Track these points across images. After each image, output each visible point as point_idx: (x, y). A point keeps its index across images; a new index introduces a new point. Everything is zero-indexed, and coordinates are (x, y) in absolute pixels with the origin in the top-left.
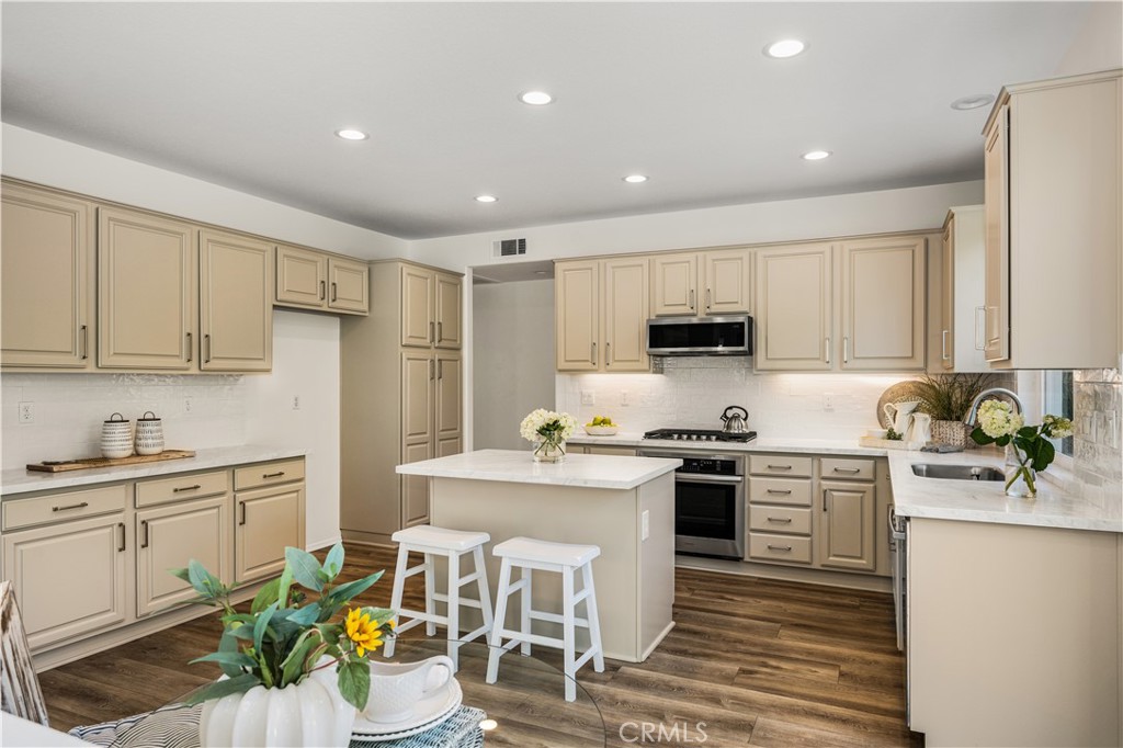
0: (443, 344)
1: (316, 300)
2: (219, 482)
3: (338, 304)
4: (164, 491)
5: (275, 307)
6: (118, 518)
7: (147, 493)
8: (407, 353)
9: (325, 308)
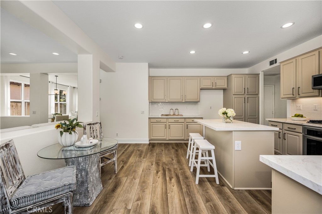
0: (249, 93)
1: (211, 87)
2: (183, 120)
3: (217, 87)
4: (172, 120)
5: (201, 89)
6: (165, 123)
7: (170, 120)
8: (234, 96)
9: (214, 88)
